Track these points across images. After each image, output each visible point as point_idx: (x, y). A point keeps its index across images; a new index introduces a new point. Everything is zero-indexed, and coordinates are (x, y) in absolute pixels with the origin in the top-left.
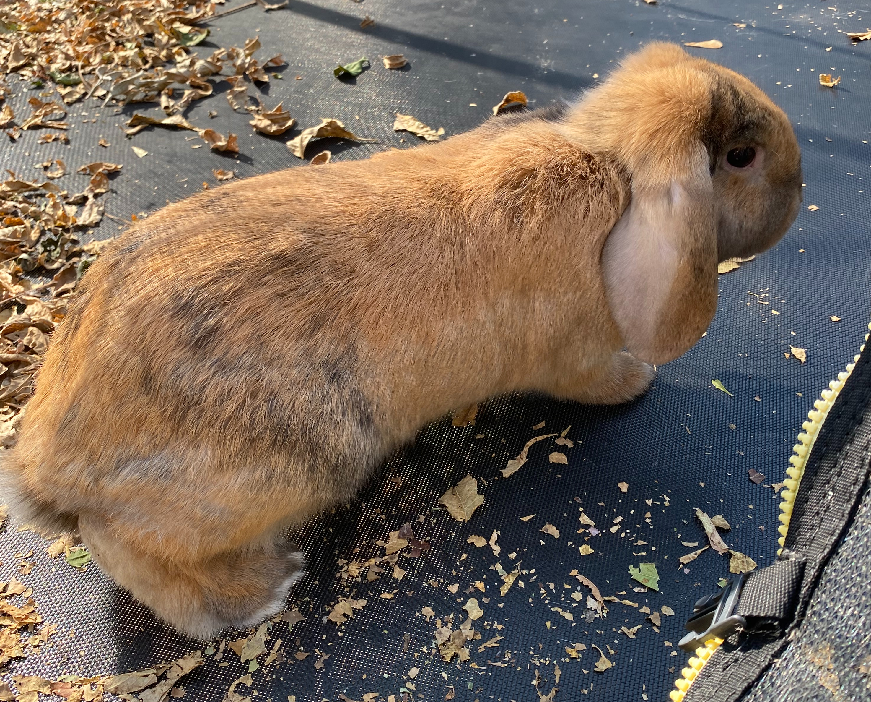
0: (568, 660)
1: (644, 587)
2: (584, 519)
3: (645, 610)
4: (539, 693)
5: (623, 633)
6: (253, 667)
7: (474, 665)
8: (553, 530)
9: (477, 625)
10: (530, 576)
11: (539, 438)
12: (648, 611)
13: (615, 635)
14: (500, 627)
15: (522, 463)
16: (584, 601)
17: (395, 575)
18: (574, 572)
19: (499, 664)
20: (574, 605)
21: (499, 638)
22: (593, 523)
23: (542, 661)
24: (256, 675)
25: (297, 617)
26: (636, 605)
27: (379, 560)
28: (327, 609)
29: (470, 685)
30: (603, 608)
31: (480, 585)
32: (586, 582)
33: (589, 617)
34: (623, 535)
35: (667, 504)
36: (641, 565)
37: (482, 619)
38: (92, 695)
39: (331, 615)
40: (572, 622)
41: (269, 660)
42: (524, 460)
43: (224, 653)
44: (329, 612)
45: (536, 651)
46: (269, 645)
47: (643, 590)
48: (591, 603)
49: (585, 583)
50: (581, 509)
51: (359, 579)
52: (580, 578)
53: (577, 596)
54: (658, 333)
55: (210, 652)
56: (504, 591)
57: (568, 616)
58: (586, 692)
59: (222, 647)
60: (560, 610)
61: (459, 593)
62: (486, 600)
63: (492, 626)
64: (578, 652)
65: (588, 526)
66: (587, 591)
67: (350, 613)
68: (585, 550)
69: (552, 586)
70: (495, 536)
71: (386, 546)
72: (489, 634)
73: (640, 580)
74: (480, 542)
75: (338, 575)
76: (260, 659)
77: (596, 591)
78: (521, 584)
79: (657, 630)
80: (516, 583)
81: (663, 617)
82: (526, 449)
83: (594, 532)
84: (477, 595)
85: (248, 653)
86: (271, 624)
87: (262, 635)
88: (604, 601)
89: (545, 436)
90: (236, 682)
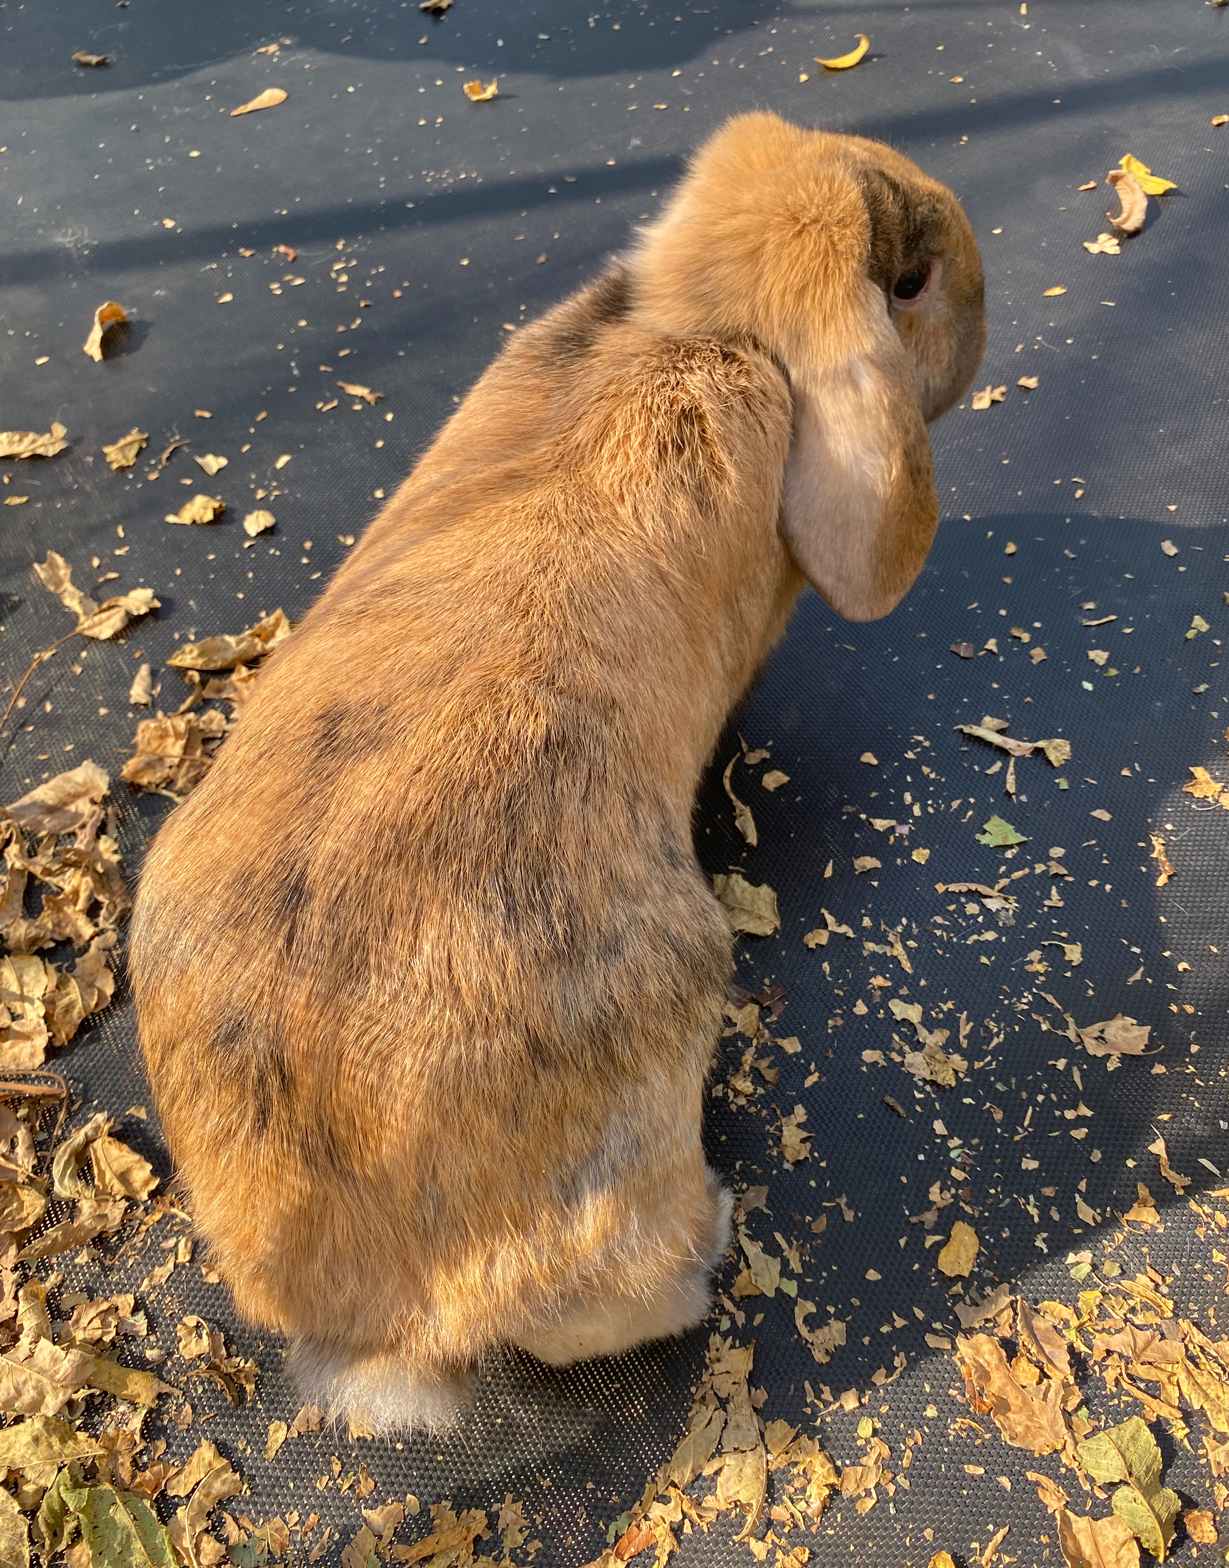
0: (1042, 978)
1: (1011, 847)
2: (880, 824)
3: (1039, 868)
4: (1060, 1033)
5: (1050, 907)
6: (791, 1288)
7: (978, 1065)
8: (869, 862)
9: (930, 1024)
10: (908, 927)
11: (728, 772)
12: (1043, 868)
13: (1047, 917)
14: (950, 1005)
15: (749, 815)
16: (984, 910)
17: (791, 1051)
18: (940, 888)
19: (996, 1041)
20: (980, 919)
21: (964, 1016)
22: (893, 823)
23: (1024, 1000)
24: (805, 1292)
25: (758, 1193)
26: (1027, 871)
27: (752, 1050)
28: (775, 1153)
29: (1000, 1086)
30: (1006, 899)
31: (878, 981)
32: (963, 887)
33: (1007, 919)
34: (931, 810)
35: (927, 744)
36: (986, 827)
37: (926, 1014)
38: (675, 1508)
39: (787, 1156)
40: (999, 938)
41: (796, 1266)
42: (747, 811)
43: (739, 1309)
44: (781, 1154)
45: (1008, 996)
46: (772, 1249)
47: (1014, 851)
48: (993, 904)
49: (964, 889)
50: (863, 816)
51: (760, 1091)
52: (953, 888)
53: (972, 908)
54: (875, 575)
55: (725, 1324)
56: (907, 966)
57: (990, 936)
58: (1091, 992)
59: (728, 1305)
60: (975, 937)
61: (873, 1009)
62: (904, 991)
63: (942, 1011)
64: (1040, 962)
65: (892, 829)
66: (975, 896)
67: (805, 1134)
68: (921, 855)
69: (939, 920)
70: (829, 919)
71: (738, 1028)
72: (950, 1022)
73: (1001, 843)
74: (821, 938)
75: (734, 1107)
76: (786, 1272)
77: (983, 889)
78: (911, 943)
79: (1071, 879)
80: (905, 946)
81: (1059, 860)
82: (733, 797)
83: (904, 830)
84: (889, 994)
85: (767, 1280)
86: (742, 1228)
87: (753, 1249)
88: (1000, 891)
89: (731, 766)
90: (799, 1322)
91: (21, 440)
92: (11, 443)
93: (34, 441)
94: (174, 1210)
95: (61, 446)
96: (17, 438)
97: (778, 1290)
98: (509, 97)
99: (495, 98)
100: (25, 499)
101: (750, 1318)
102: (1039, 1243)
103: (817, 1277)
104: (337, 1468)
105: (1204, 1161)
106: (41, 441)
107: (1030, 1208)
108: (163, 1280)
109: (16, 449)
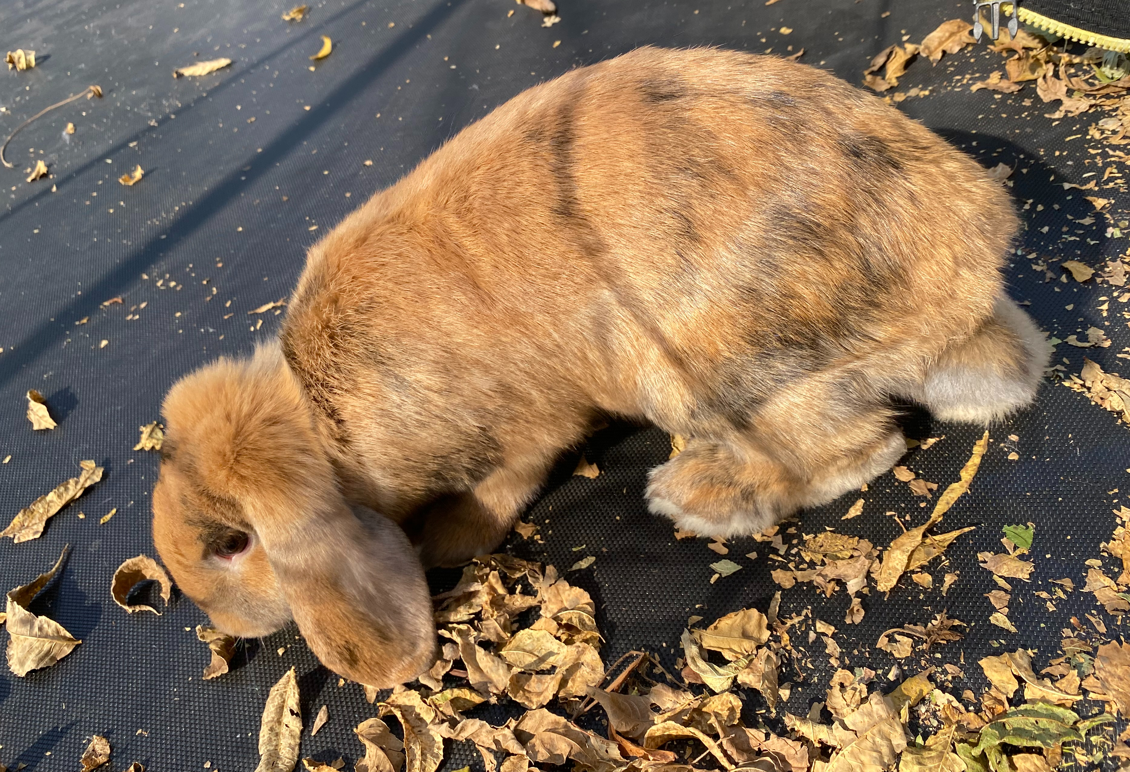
90: (1080, 344)
91: (67, 489)
92: (60, 496)
93: (77, 483)
94: (789, 623)
95: (100, 472)
96: (62, 489)
97: (1054, 346)
98: (151, 171)
99: (144, 176)
100: (114, 511)
101: (1063, 364)
102: (1092, 243)
103: (1056, 329)
104: (1044, 595)
105: (1084, 176)
106: (82, 480)
107: (1070, 239)
108: (839, 650)
109: (67, 497)
